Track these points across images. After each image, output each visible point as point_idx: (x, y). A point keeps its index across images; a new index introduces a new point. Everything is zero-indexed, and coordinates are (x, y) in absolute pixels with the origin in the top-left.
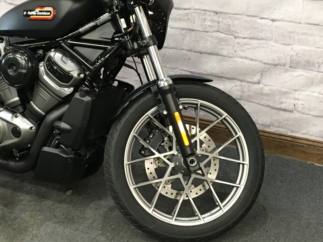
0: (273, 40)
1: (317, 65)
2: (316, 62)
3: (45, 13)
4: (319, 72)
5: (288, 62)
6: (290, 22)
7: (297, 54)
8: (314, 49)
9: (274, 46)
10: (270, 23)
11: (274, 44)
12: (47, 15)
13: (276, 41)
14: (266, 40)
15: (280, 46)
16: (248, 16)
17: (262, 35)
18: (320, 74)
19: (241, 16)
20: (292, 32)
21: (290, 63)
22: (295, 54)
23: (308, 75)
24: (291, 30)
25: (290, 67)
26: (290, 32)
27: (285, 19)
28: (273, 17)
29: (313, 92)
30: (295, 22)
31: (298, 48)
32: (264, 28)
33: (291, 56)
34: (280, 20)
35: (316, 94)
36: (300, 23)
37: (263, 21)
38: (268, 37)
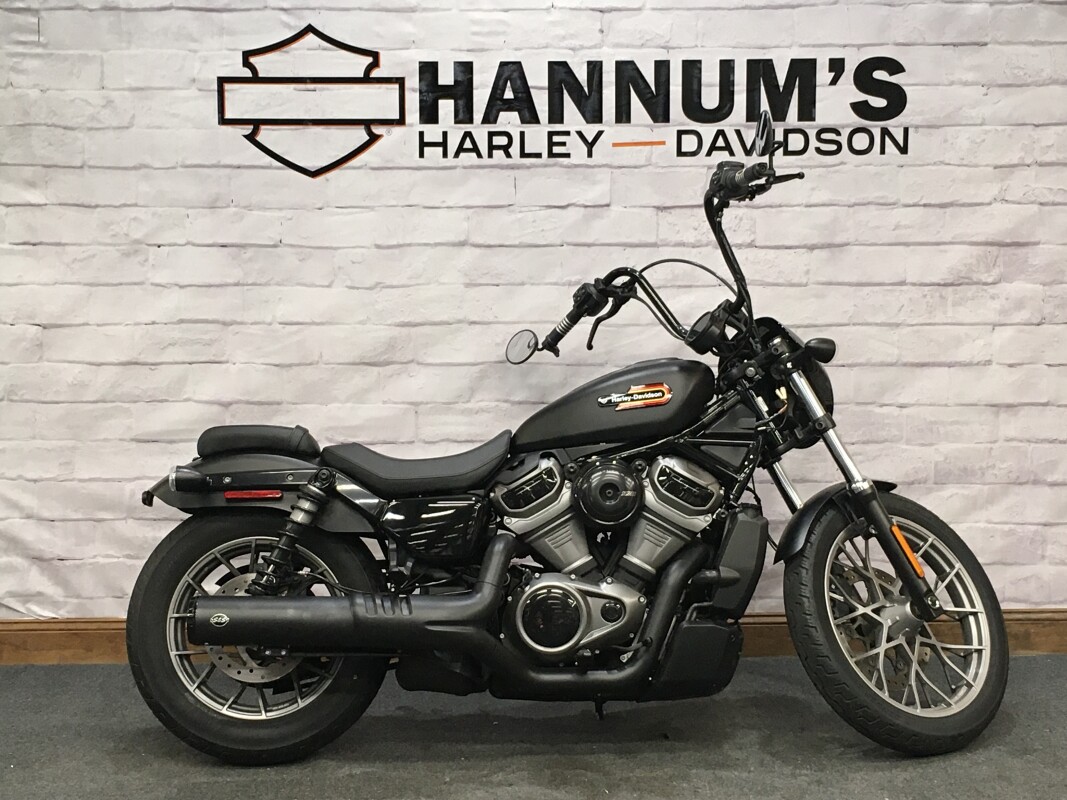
0: (904, 440)
1: (979, 472)
2: (977, 467)
3: (652, 395)
4: (984, 484)
5: (932, 474)
6: (931, 405)
7: (946, 459)
8: (972, 445)
9: (906, 450)
10: (895, 411)
11: (905, 447)
12: (655, 398)
13: (908, 442)
14: (892, 441)
15: (917, 448)
16: (858, 404)
17: (884, 433)
18: (986, 487)
19: (846, 406)
20: (935, 423)
21: (935, 477)
22: (942, 459)
23: (966, 492)
24: (933, 419)
25: (936, 483)
26: (931, 423)
27: (920, 402)
28: (902, 400)
29: (976, 522)
30: (939, 405)
31: (946, 447)
32: (886, 421)
33: (936, 464)
34: (913, 405)
35: (982, 525)
36: (946, 405)
37: (885, 410)
38: (895, 436)
